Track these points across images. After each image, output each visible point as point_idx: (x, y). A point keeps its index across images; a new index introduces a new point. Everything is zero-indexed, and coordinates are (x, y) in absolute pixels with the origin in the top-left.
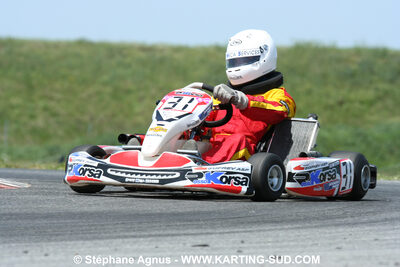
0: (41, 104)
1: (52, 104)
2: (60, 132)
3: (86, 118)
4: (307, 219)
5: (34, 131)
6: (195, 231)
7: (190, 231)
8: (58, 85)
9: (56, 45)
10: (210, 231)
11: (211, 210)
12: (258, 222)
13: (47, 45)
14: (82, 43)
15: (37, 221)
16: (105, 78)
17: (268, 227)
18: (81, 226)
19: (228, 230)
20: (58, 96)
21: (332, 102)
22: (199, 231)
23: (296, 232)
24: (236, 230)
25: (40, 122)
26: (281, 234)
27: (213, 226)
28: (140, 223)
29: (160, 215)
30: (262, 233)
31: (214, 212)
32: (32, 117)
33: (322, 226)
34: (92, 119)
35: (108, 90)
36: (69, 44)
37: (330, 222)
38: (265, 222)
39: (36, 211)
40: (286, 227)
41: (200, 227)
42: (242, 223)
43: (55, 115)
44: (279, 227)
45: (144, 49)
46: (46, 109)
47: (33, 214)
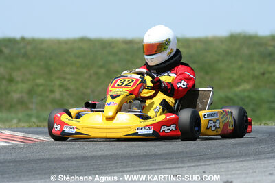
0: (58, 82)
1: (65, 82)
3: (89, 91)
4: (247, 155)
5: (54, 101)
6: (171, 166)
7: (168, 166)
8: (68, 70)
9: (66, 42)
10: (181, 165)
11: (180, 151)
12: (213, 158)
13: (59, 42)
16: (101, 63)
17: (220, 161)
19: (193, 165)
20: (69, 77)
21: (256, 73)
22: (174, 166)
23: (241, 164)
24: (199, 164)
25: (57, 95)
26: (231, 165)
27: (183, 162)
28: (133, 162)
29: (146, 156)
30: (216, 166)
31: (183, 152)
32: (52, 91)
34: (93, 92)
35: (103, 71)
36: (74, 41)
38: (218, 158)
40: (233, 160)
41: (174, 163)
42: (203, 159)
43: (67, 90)
44: (228, 161)
46: (61, 86)
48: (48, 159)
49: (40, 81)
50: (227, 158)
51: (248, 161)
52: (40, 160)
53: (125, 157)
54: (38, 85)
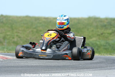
0: (16, 34)
1: (19, 34)
2: (21, 42)
4: (96, 68)
5: (14, 42)
6: (64, 71)
8: (20, 29)
9: (20, 17)
12: (82, 69)
14: (27, 17)
15: (19, 68)
16: (34, 27)
17: (85, 70)
18: (31, 70)
19: (74, 71)
20: (20, 32)
21: (99, 33)
22: (66, 71)
23: (94, 72)
24: (76, 71)
25: (15, 40)
26: (90, 72)
27: (69, 70)
28: (49, 69)
29: (54, 66)
30: (84, 72)
31: (69, 66)
32: (13, 38)
33: (101, 70)
35: (35, 30)
36: (23, 17)
37: (103, 68)
38: (85, 68)
39: (18, 65)
40: (90, 70)
42: (78, 69)
43: (20, 37)
44: (88, 70)
45: (45, 18)
46: (17, 36)
47: (17, 66)
48: (13, 66)
49: (8, 33)
50: (88, 68)
51: (97, 70)
52: (9, 66)
53: (45, 66)
54: (7, 35)
